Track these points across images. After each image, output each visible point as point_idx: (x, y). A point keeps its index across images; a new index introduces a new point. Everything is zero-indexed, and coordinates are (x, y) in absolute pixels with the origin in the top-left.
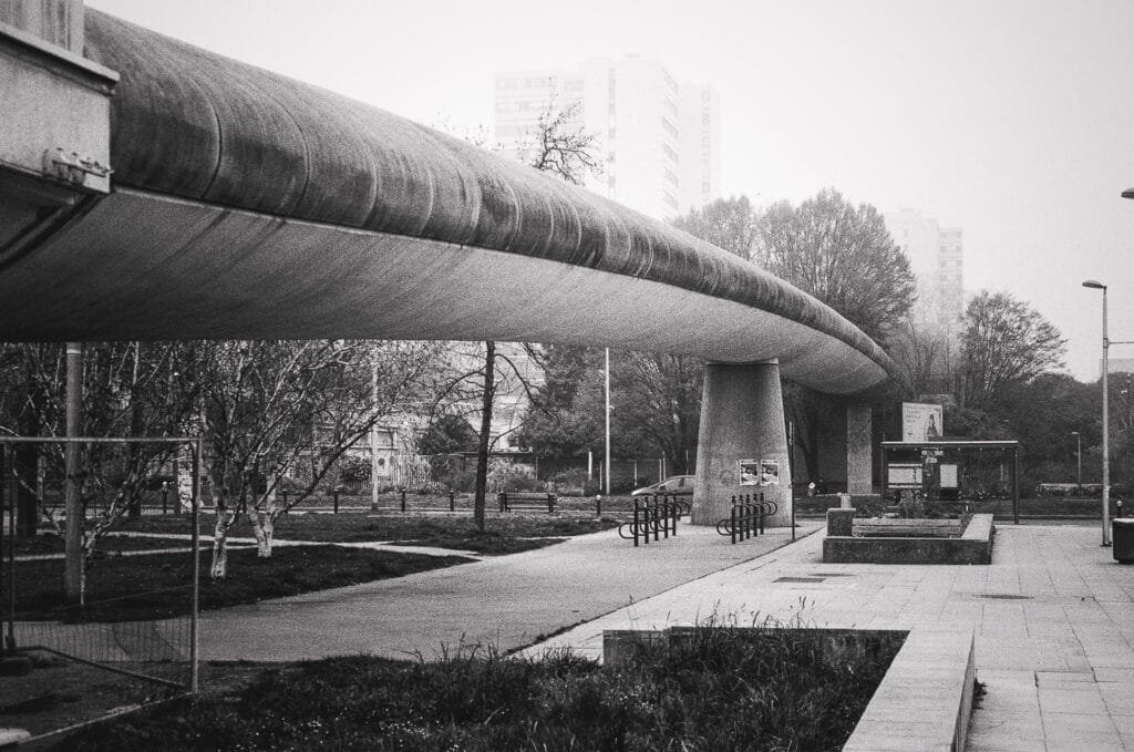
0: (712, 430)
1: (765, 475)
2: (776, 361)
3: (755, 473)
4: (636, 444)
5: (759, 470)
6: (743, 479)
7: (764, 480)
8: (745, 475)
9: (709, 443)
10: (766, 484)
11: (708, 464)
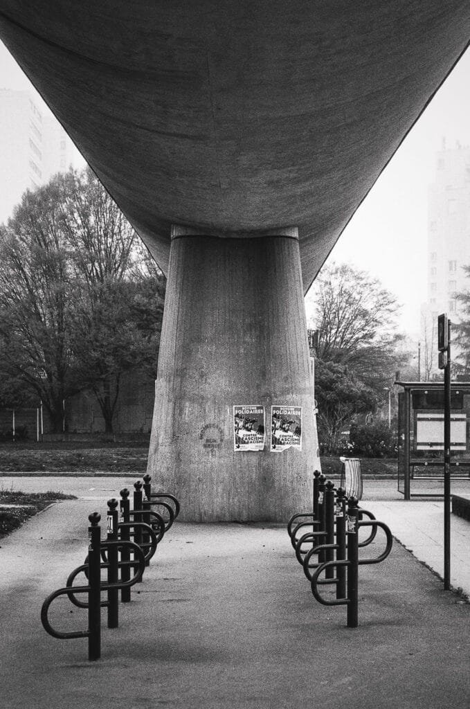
0: (185, 351)
1: (279, 433)
2: (295, 234)
3: (261, 430)
4: (14, 392)
5: (267, 423)
6: (240, 441)
7: (276, 441)
8: (242, 433)
9: (180, 374)
10: (280, 449)
11: (178, 410)
